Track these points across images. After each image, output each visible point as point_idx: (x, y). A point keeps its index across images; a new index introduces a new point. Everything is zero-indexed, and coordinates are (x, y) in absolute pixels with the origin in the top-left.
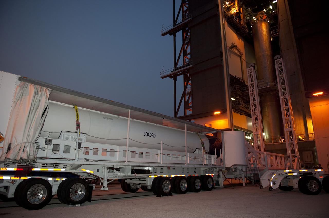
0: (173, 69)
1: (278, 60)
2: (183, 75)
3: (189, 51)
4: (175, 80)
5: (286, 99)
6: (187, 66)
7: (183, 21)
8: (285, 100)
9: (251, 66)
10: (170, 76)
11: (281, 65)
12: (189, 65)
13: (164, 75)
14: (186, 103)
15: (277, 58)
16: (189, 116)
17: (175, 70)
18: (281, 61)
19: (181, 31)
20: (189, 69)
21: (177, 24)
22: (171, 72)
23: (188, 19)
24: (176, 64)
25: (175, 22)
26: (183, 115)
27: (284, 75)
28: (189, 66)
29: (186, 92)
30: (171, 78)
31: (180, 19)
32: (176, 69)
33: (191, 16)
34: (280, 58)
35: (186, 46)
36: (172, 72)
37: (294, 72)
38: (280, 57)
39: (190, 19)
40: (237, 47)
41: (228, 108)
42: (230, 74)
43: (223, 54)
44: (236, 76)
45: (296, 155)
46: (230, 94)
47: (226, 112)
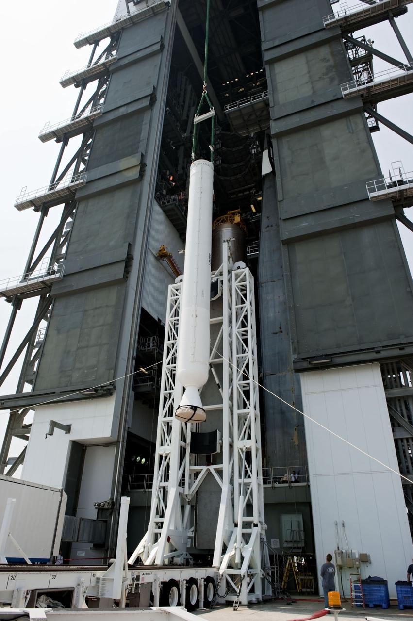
2: (38, 298)
4: (17, 306)
10: (7, 296)
12: (53, 273)
14: (28, 364)
15: (239, 267)
16: (27, 396)
20: (51, 282)
24: (30, 269)
28: (53, 276)
29: (37, 340)
30: (9, 301)
33: (87, 176)
39: (82, 181)
40: (171, 256)
41: (120, 387)
42: (142, 308)
43: (133, 259)
44: (159, 319)
45: (256, 522)
46: (133, 352)
47: (111, 394)
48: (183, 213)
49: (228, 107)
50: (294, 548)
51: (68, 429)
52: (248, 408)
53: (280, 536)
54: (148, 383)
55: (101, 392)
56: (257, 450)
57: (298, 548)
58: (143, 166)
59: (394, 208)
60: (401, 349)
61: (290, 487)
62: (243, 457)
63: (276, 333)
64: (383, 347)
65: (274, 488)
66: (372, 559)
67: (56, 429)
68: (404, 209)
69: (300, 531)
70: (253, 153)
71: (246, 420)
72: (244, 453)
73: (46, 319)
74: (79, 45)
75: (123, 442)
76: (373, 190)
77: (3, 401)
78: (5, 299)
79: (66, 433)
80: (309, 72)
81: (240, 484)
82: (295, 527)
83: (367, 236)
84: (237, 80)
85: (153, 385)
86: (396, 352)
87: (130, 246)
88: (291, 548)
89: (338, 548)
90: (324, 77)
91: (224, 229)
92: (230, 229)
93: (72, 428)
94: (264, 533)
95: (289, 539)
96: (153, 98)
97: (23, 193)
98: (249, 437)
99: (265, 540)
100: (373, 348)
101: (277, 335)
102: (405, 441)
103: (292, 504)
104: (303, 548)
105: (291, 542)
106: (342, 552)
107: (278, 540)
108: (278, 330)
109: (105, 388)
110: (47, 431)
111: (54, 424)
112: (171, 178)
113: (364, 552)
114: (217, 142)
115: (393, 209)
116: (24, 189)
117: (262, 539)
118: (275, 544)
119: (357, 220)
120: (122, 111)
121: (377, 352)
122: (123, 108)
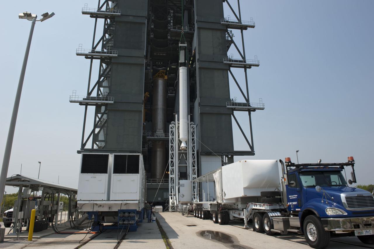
0: (85, 98)
4: (86, 108)
22: (82, 99)
23: (113, 54)
24: (89, 93)
32: (88, 98)
33: (117, 52)
39: (116, 55)
59: (232, 111)
60: (228, 153)
64: (224, 152)
76: (228, 106)
78: (79, 103)
80: (213, 42)
83: (224, 118)
90: (218, 47)
91: (159, 81)
92: (162, 81)
119: (222, 113)
120: (131, 19)
121: (222, 153)
122: (131, 17)
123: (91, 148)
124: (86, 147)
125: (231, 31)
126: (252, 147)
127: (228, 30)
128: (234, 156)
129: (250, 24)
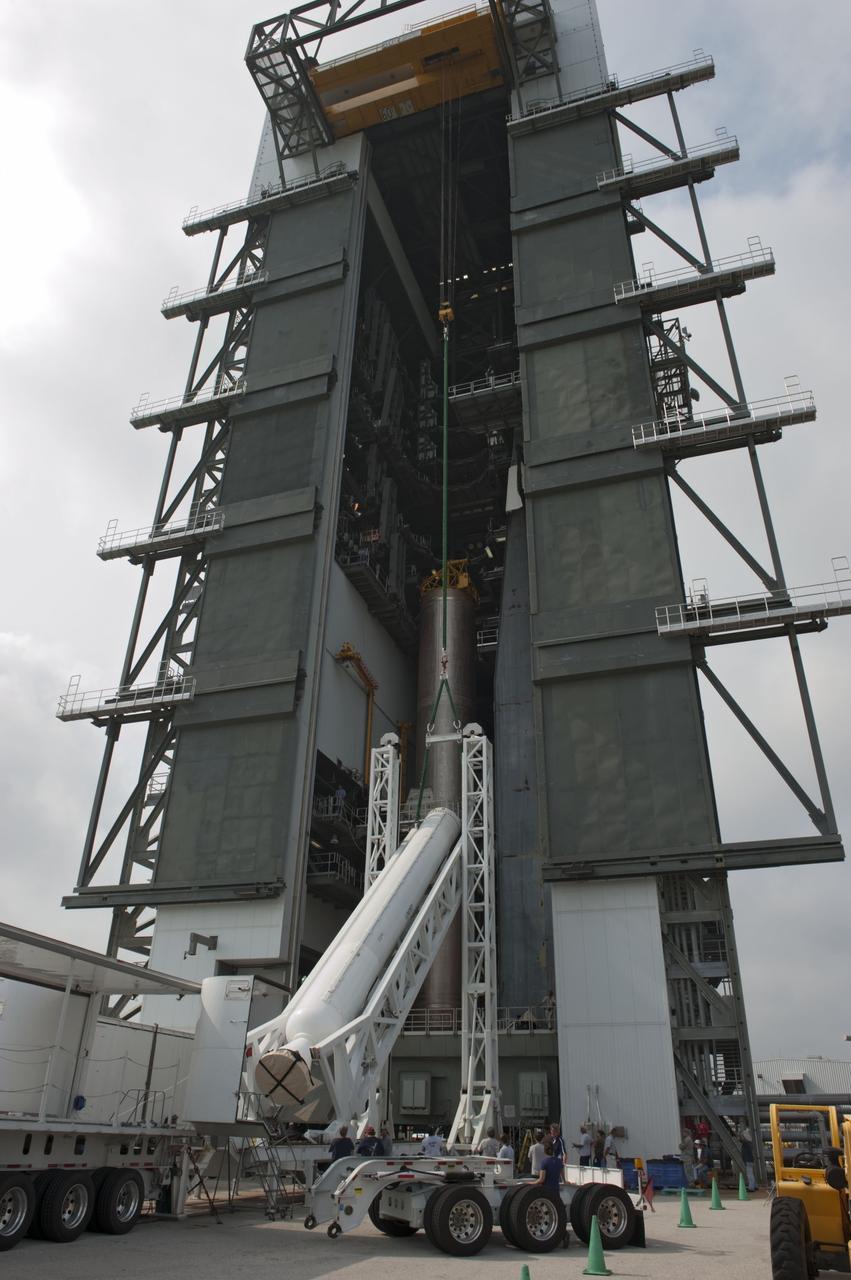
0: (112, 694)
1: (475, 738)
2: (146, 724)
3: (189, 636)
4: (113, 735)
5: (480, 876)
6: (168, 692)
7: (190, 528)
8: (478, 880)
9: (389, 742)
10: (96, 717)
11: (480, 759)
12: (178, 691)
13: (72, 711)
14: (138, 835)
15: (472, 732)
16: (141, 890)
17: (123, 698)
18: (482, 746)
19: (177, 560)
20: (174, 705)
21: (166, 533)
22: (102, 703)
23: (208, 524)
24: (129, 677)
25: (161, 520)
26: (114, 880)
27: (484, 794)
28: (178, 697)
29: (148, 792)
30: (98, 723)
31: (180, 518)
32: (125, 695)
33: (224, 517)
34: (480, 735)
35: (182, 618)
36: (107, 702)
37: (526, 782)
38: (480, 732)
39: (217, 527)
40: (359, 660)
41: (290, 880)
42: (318, 751)
43: (306, 676)
44: (339, 762)
45: (489, 1088)
46: (307, 825)
47: (278, 895)
48: (377, 576)
49: (454, 391)
50: (535, 1118)
51: (212, 943)
52: (481, 940)
53: (516, 1102)
54: (329, 873)
55: (264, 892)
56: (492, 995)
57: (540, 1118)
58: (318, 509)
59: (692, 647)
60: (683, 861)
61: (532, 1035)
62: (475, 1005)
63: (520, 791)
64: (661, 857)
65: (509, 1035)
66: (630, 1132)
67: (199, 945)
68: (706, 648)
69: (543, 1096)
70: (492, 444)
71: (479, 956)
72: (476, 1001)
73: (167, 760)
74: (191, 230)
75: (295, 963)
76: (663, 622)
77: (105, 895)
78: (92, 720)
79: (210, 949)
80: (587, 381)
81: (470, 1040)
82: (537, 1091)
83: (651, 685)
84: (466, 277)
85: (335, 876)
86: (677, 866)
87: (302, 656)
88: (530, 1117)
89: (589, 1120)
90: (611, 396)
91: (441, 599)
92: (451, 598)
93: (219, 940)
94: (497, 1100)
95: (529, 1105)
96: (332, 378)
97: (111, 532)
98: (482, 980)
99: (499, 1109)
100: (648, 858)
101: (522, 793)
102: (682, 982)
103: (535, 1058)
104: (547, 1117)
105: (531, 1109)
106: (593, 1125)
107: (513, 1107)
108: (522, 785)
109: (270, 886)
110: (188, 950)
111: (196, 939)
112: (357, 505)
113: (619, 1125)
114: (429, 415)
115: (689, 651)
116: (113, 524)
117: (495, 1108)
118: (510, 1112)
119: (639, 663)
120: (280, 397)
121: (653, 864)
122: (281, 389)
123: (115, 881)
124: (96, 882)
125: (677, 320)
126: (823, 818)
127: (660, 323)
128: (731, 874)
129: (748, 262)
